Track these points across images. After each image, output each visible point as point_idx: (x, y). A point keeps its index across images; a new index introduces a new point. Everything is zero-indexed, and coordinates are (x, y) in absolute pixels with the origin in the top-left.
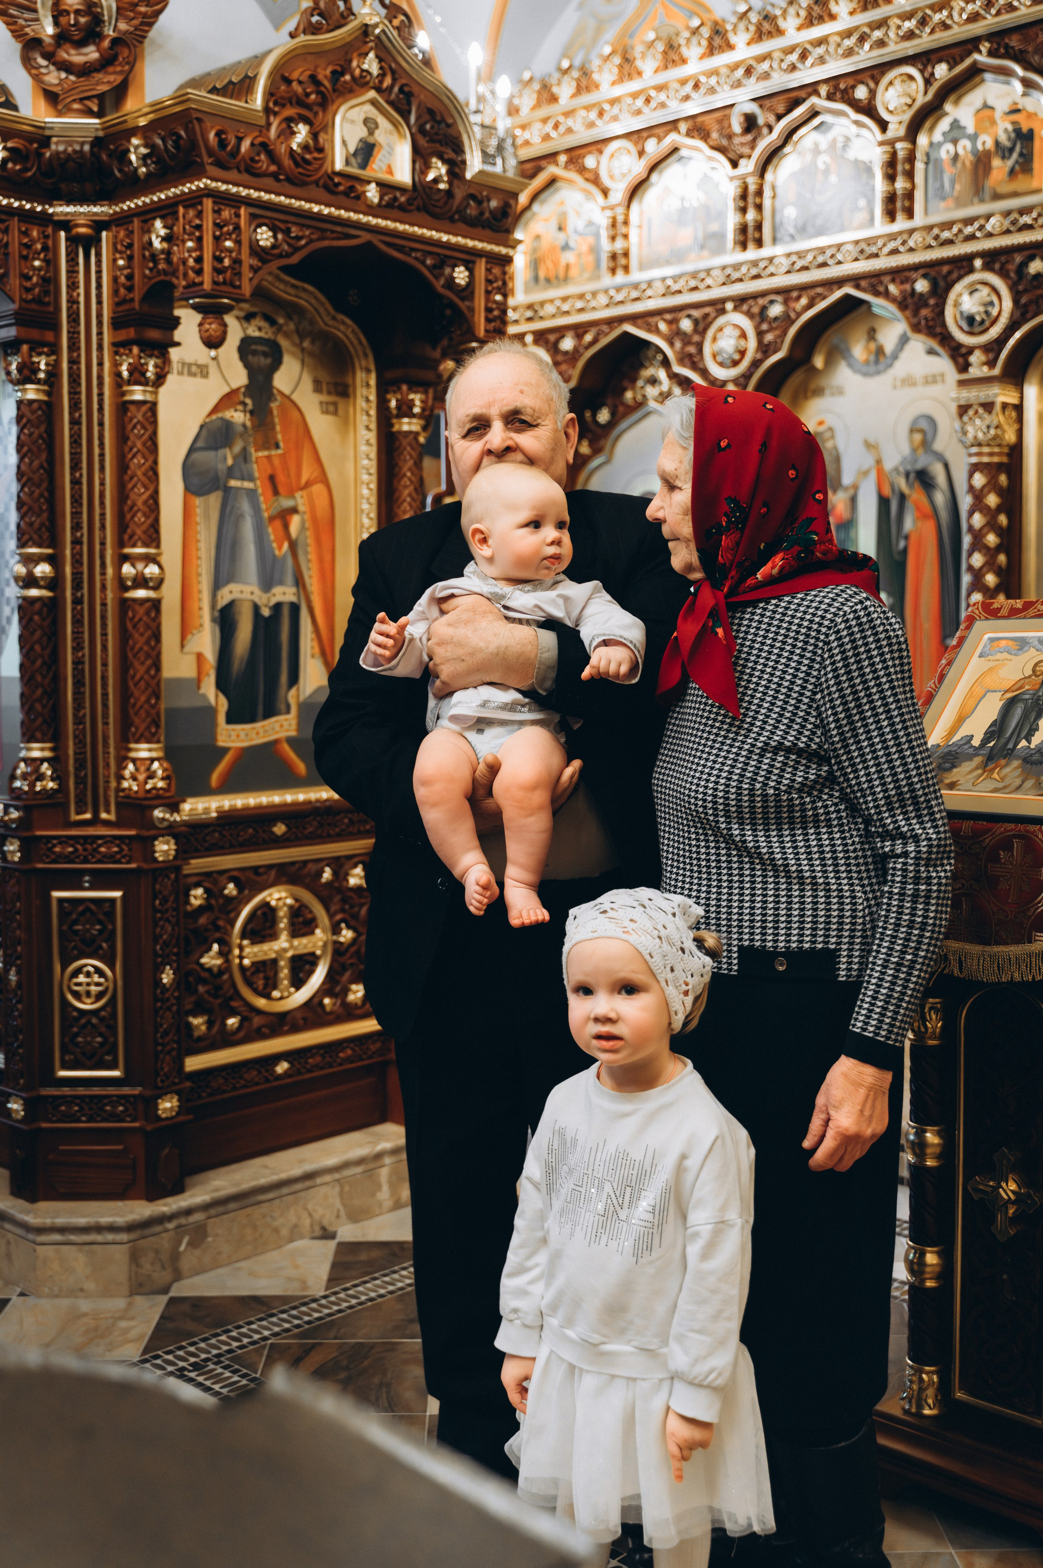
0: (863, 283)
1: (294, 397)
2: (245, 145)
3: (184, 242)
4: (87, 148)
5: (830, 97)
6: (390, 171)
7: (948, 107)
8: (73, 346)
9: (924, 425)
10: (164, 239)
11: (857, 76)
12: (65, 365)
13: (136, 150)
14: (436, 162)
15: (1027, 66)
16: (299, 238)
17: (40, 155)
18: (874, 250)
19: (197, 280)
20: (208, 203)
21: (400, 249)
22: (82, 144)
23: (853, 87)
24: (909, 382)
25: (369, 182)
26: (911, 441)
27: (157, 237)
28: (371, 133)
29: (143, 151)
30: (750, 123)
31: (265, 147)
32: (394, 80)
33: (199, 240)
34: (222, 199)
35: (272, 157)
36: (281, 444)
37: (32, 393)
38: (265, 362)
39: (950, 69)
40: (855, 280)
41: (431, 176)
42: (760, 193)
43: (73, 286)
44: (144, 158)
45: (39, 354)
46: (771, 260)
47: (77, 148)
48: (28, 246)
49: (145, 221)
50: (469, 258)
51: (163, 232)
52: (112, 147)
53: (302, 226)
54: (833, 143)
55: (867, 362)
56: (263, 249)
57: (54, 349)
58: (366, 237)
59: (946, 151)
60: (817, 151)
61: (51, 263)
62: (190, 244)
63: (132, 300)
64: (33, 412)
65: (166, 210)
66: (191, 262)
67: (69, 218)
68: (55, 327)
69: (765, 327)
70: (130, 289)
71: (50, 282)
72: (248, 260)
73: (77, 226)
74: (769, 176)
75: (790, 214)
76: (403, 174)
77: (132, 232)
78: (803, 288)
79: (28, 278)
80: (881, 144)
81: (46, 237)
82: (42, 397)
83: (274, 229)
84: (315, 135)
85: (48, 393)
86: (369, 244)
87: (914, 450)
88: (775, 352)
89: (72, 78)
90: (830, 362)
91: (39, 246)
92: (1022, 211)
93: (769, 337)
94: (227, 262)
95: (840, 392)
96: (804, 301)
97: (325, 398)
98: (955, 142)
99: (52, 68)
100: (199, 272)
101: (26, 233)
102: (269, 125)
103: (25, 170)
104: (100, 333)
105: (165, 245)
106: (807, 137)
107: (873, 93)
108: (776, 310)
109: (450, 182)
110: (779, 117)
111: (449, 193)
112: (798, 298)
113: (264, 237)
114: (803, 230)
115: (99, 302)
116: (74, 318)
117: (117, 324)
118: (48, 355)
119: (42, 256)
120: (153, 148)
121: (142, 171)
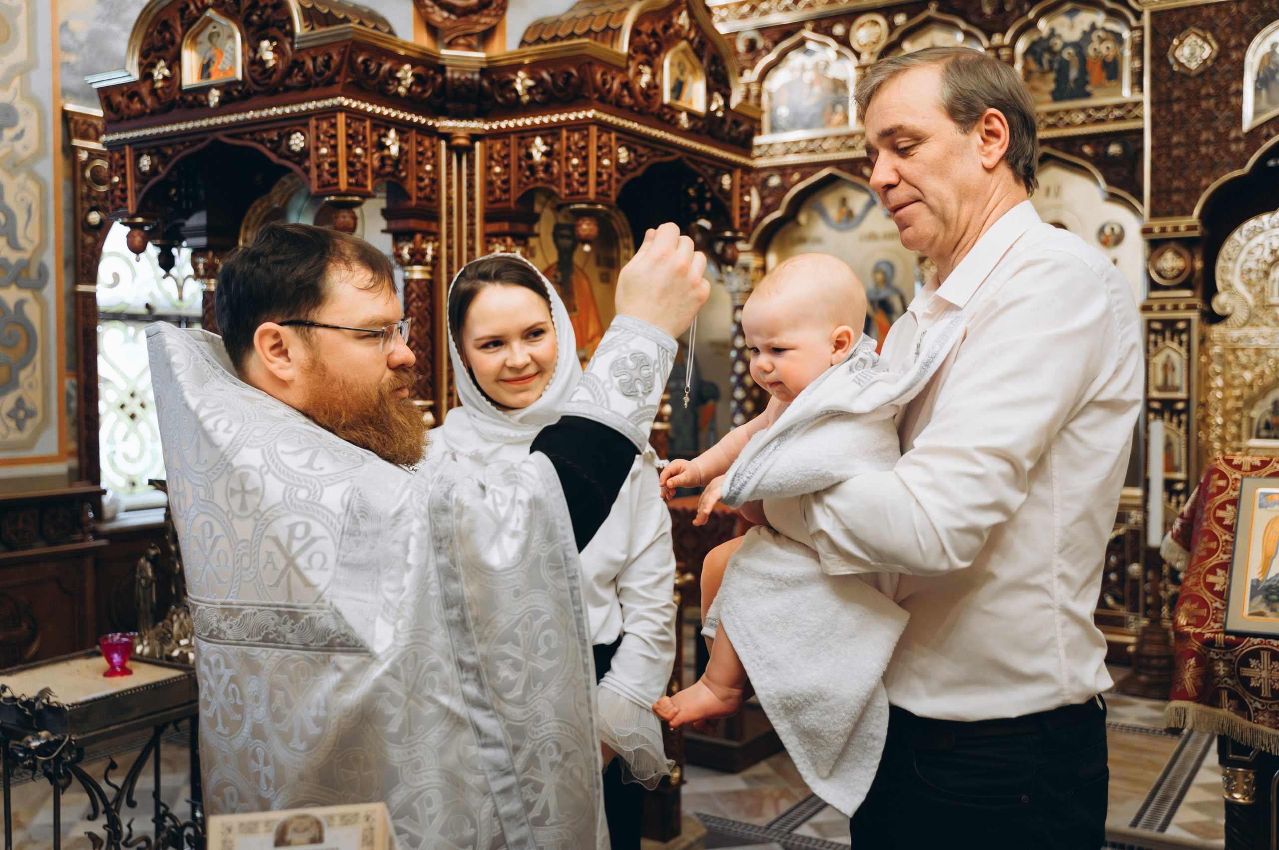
0: (845, 166)
1: (586, 270)
2: (616, 85)
3: (568, 159)
4: (477, 77)
5: (815, 30)
6: (691, 103)
7: (907, 44)
8: (449, 235)
9: (884, 267)
10: (544, 154)
11: (836, 18)
12: (444, 250)
13: (522, 82)
14: (717, 95)
15: (968, 21)
16: (642, 156)
17: (434, 79)
18: (851, 142)
19: (581, 190)
20: (594, 130)
21: (695, 162)
22: (473, 73)
23: (831, 27)
24: (872, 237)
25: (681, 112)
26: (875, 279)
27: (538, 151)
28: (682, 72)
29: (530, 83)
30: (752, 45)
31: (626, 85)
32: (697, 33)
33: (585, 159)
34: (605, 127)
35: (632, 94)
36: (578, 308)
37: (418, 273)
38: (567, 243)
39: (909, 19)
40: (838, 164)
41: (714, 107)
42: (759, 96)
43: (449, 186)
44: (529, 90)
45: (428, 241)
46: (771, 145)
47: (469, 76)
48: (421, 154)
49: (523, 138)
50: (730, 167)
51: (544, 148)
52: (494, 77)
53: (645, 147)
54: (816, 65)
55: (840, 221)
56: (622, 165)
57: (436, 237)
58: (678, 154)
60: (803, 69)
61: (436, 166)
62: (575, 161)
63: (508, 200)
64: (420, 289)
65: (550, 132)
66: (576, 175)
67: (450, 131)
68: (436, 218)
69: (766, 192)
70: (506, 191)
71: (435, 181)
72: (616, 175)
73: (458, 137)
74: (767, 85)
75: (783, 112)
76: (699, 106)
77: (508, 146)
78: (796, 167)
79: (421, 179)
80: (857, 68)
81: (433, 146)
82: (427, 277)
83: (629, 149)
84: (654, 75)
85: (431, 273)
86: (679, 161)
87: (877, 285)
88: (774, 211)
89: (453, 17)
90: (810, 219)
91: (429, 154)
93: (769, 201)
94: (605, 177)
95: (818, 241)
96: (796, 176)
97: (603, 269)
99: (437, 8)
100: (584, 184)
101: (420, 143)
102: (628, 68)
103: (424, 91)
104: (471, 224)
105: (544, 159)
106: (796, 59)
107: (848, 32)
108: (775, 181)
109: (724, 112)
110: (776, 43)
111: (723, 120)
112: (792, 174)
113: (623, 155)
114: (792, 125)
115: (471, 198)
116: (450, 213)
117: (488, 218)
118: (433, 242)
119: (432, 161)
120: (540, 82)
121: (526, 98)
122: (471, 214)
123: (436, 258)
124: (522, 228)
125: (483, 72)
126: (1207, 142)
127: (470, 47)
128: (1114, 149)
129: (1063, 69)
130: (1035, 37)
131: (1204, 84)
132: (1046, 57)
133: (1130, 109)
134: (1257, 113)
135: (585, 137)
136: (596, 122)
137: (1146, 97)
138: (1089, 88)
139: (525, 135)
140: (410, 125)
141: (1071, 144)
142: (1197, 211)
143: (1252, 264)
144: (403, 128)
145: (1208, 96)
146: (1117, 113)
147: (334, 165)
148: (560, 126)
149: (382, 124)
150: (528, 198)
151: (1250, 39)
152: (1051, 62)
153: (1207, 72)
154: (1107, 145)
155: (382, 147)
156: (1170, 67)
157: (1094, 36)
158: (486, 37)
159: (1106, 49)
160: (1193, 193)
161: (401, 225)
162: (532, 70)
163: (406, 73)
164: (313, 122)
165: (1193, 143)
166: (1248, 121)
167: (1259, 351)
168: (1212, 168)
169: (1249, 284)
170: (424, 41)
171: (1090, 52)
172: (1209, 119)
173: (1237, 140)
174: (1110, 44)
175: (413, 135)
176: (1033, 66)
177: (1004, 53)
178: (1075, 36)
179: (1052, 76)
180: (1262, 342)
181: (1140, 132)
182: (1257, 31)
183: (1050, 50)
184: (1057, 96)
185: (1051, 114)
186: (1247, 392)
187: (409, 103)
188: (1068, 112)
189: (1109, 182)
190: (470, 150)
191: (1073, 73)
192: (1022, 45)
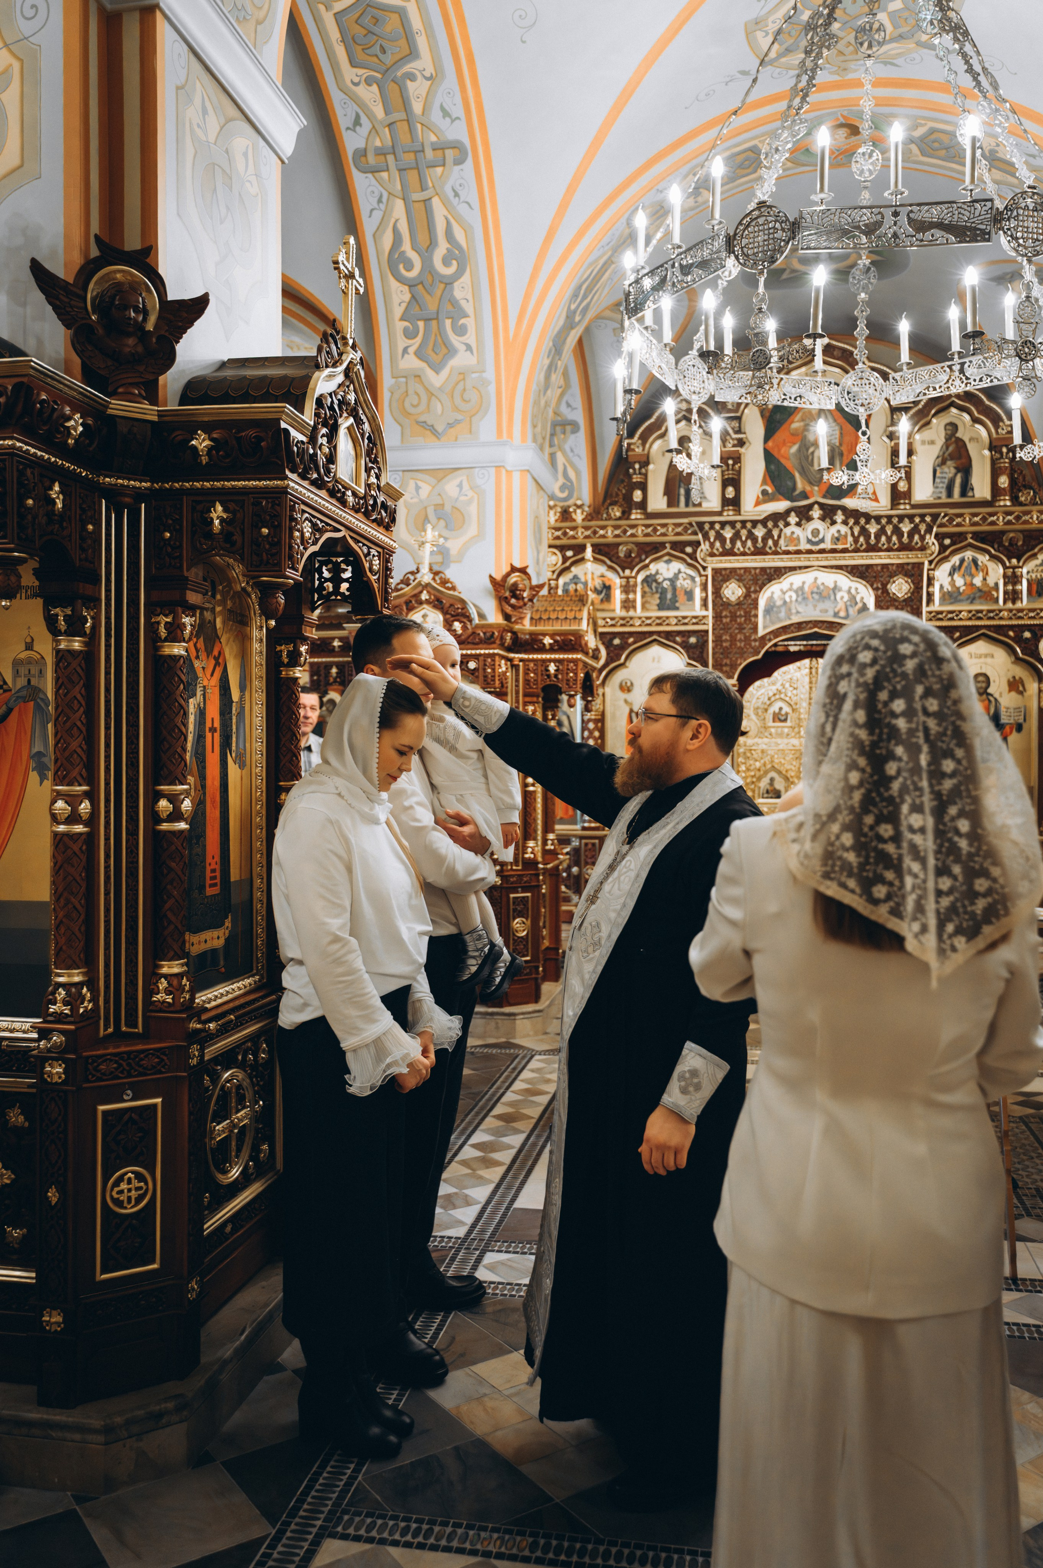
7: (573, 569)
13: (547, 641)
15: (611, 560)
19: (573, 687)
20: (579, 663)
29: (551, 641)
39: (574, 555)
44: (550, 644)
51: (554, 668)
52: (535, 637)
59: (572, 587)
62: (571, 675)
65: (559, 662)
68: (506, 695)
73: (515, 661)
77: (538, 665)
92: (612, 619)
98: (576, 584)
105: (555, 672)
115: (517, 686)
117: (525, 695)
120: (556, 641)
121: (548, 647)
122: (517, 692)
125: (530, 634)
126: (740, 640)
127: (521, 624)
128: (693, 640)
129: (664, 592)
130: (648, 573)
131: (739, 609)
132: (654, 585)
133: (700, 620)
134: (765, 627)
135: (576, 666)
136: (580, 659)
137: (710, 613)
138: (677, 605)
139: (546, 662)
141: (669, 635)
142: (736, 676)
143: (759, 704)
145: (740, 616)
146: (694, 621)
147: (494, 676)
148: (561, 659)
150: (544, 688)
151: (761, 589)
152: (657, 588)
153: (739, 604)
154: (689, 637)
156: (721, 598)
157: (680, 576)
158: (524, 618)
159: (687, 584)
160: (734, 666)
162: (552, 636)
164: (481, 658)
165: (733, 640)
166: (761, 632)
167: (763, 751)
168: (742, 654)
169: (757, 714)
170: (505, 621)
171: (678, 584)
172: (741, 629)
173: (755, 640)
174: (688, 581)
176: (647, 589)
177: (632, 581)
178: (670, 575)
179: (658, 596)
180: (764, 747)
181: (707, 632)
182: (765, 585)
183: (656, 581)
184: (661, 607)
185: (659, 618)
186: (758, 774)
188: (668, 618)
189: (690, 658)
190: (518, 666)
191: (669, 596)
192: (640, 578)
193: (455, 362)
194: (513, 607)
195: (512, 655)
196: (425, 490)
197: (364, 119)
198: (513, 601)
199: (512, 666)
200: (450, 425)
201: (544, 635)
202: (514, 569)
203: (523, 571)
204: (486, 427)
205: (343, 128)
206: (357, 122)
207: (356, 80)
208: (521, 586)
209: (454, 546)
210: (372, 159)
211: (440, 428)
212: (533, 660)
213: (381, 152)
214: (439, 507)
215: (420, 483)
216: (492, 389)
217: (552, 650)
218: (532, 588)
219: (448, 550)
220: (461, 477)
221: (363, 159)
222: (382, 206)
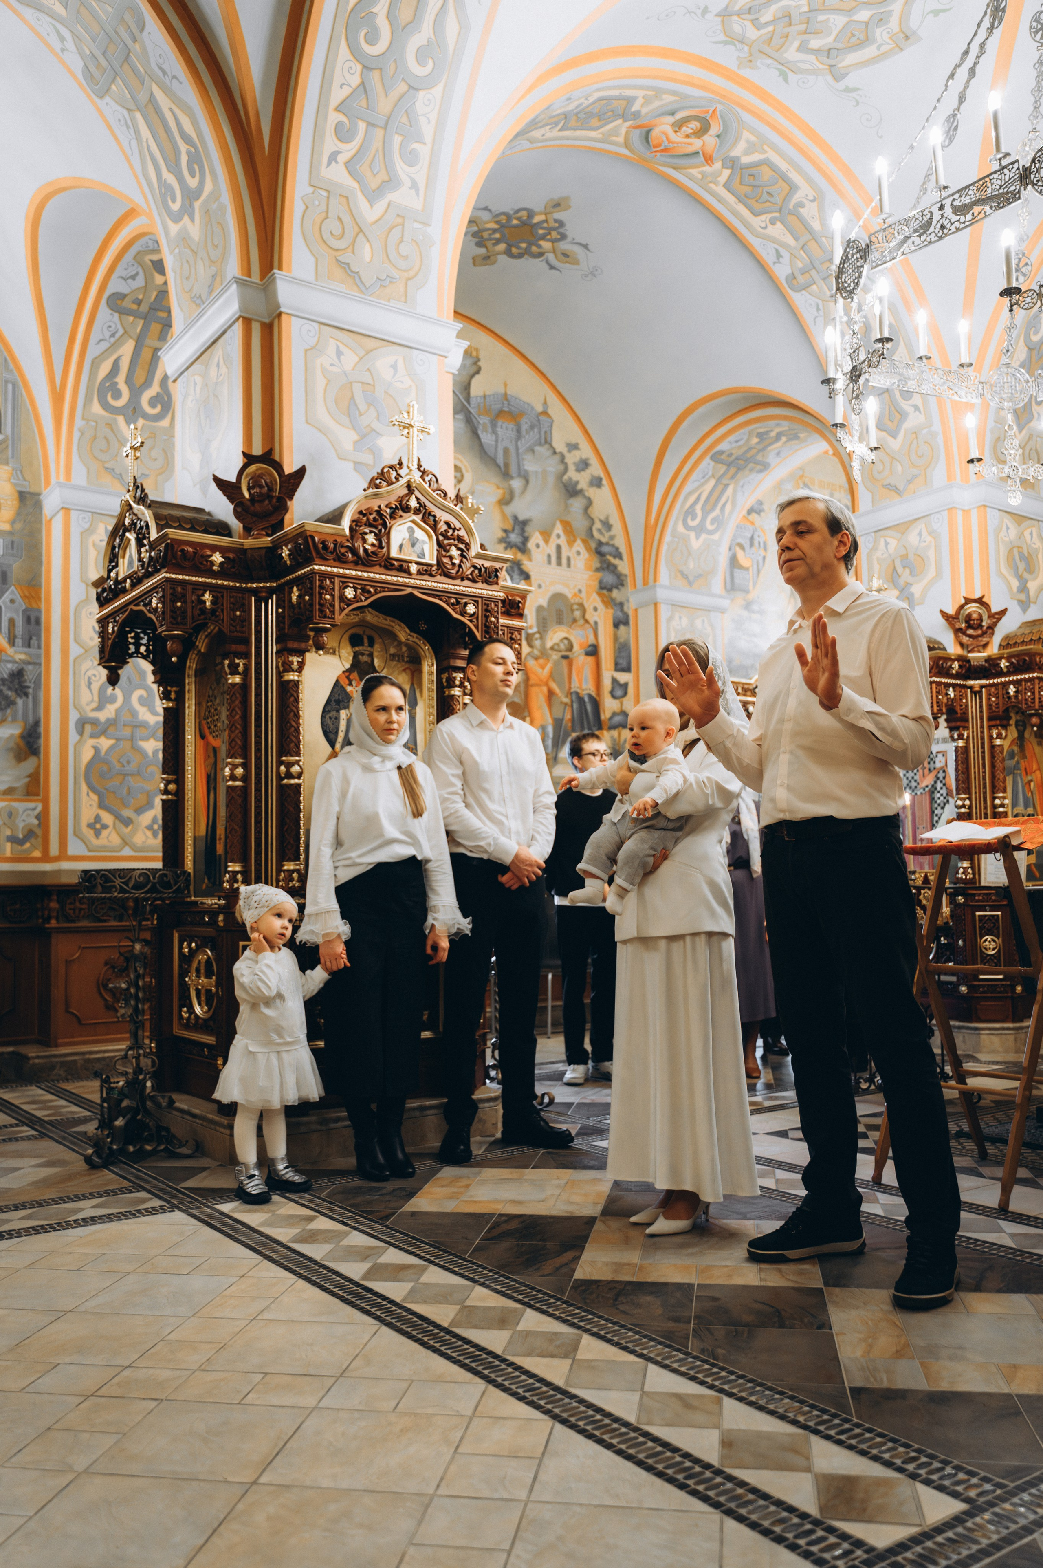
122: (982, 718)
123: (968, 737)
124: (1005, 722)
125: (986, 661)
127: (979, 652)
135: (1033, 684)
136: (1037, 678)
139: (1006, 685)
140: (957, 685)
144: (954, 686)
148: (1021, 680)
149: (947, 685)
150: (1007, 710)
155: (947, 694)
158: (985, 646)
161: (953, 724)
162: (1008, 659)
163: (956, 665)
170: (959, 651)
175: (958, 689)
187: (957, 676)
190: (980, 692)
193: (909, 424)
194: (970, 636)
195: (971, 683)
196: (893, 543)
197: (783, 252)
198: (970, 632)
199: (975, 693)
200: (909, 482)
201: (1000, 659)
202: (968, 601)
203: (980, 601)
204: (939, 474)
205: (770, 263)
206: (779, 255)
207: (763, 225)
208: (975, 616)
209: (916, 590)
210: (801, 279)
211: (901, 488)
212: (994, 685)
213: (804, 272)
214: (904, 557)
215: (889, 540)
216: (940, 439)
217: (1008, 674)
218: (991, 616)
219: (912, 594)
220: (921, 526)
221: (794, 282)
222: (821, 313)
